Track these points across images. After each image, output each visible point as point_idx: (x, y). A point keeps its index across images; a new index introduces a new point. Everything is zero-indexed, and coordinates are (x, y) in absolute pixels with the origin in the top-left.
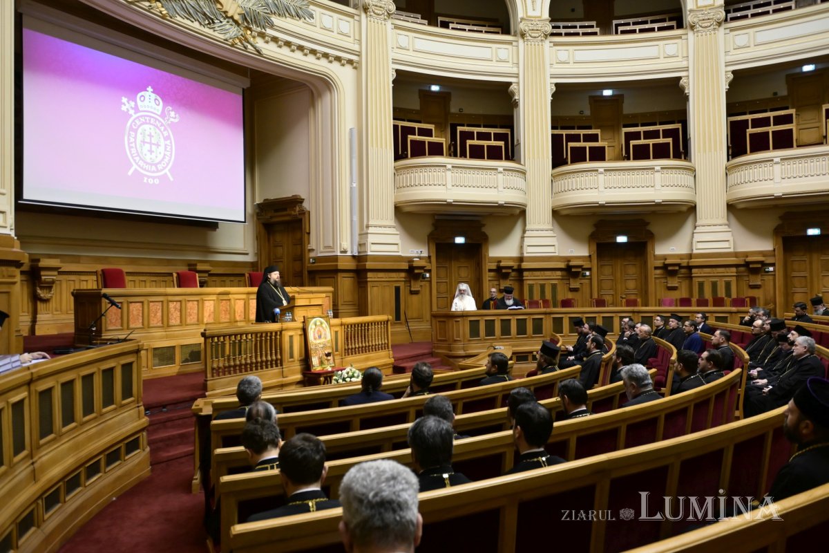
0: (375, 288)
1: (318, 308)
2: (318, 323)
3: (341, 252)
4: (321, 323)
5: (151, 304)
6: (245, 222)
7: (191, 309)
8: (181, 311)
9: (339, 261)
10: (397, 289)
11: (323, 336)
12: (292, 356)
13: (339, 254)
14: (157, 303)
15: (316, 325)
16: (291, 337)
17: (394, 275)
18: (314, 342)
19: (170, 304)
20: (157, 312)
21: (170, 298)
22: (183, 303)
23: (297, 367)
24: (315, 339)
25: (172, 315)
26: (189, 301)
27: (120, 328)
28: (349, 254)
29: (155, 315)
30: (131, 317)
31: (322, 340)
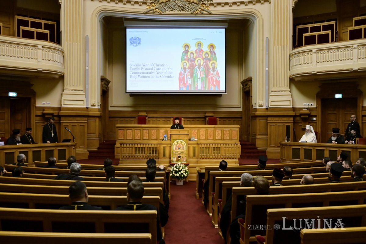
0: (273, 126)
1: (186, 135)
2: (179, 142)
3: (259, 106)
4: (182, 142)
5: (136, 130)
6: (225, 92)
7: (153, 133)
8: (149, 134)
9: (257, 111)
10: (288, 127)
11: (181, 148)
12: (164, 155)
13: (258, 107)
14: (138, 130)
15: (178, 143)
16: (164, 147)
17: (285, 119)
18: (175, 150)
19: (144, 131)
20: (138, 134)
21: (144, 129)
22: (150, 131)
23: (168, 160)
24: (176, 149)
25: (145, 135)
26: (152, 130)
27: (123, 139)
28: (264, 107)
29: (138, 135)
30: (127, 135)
31: (181, 150)
